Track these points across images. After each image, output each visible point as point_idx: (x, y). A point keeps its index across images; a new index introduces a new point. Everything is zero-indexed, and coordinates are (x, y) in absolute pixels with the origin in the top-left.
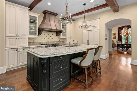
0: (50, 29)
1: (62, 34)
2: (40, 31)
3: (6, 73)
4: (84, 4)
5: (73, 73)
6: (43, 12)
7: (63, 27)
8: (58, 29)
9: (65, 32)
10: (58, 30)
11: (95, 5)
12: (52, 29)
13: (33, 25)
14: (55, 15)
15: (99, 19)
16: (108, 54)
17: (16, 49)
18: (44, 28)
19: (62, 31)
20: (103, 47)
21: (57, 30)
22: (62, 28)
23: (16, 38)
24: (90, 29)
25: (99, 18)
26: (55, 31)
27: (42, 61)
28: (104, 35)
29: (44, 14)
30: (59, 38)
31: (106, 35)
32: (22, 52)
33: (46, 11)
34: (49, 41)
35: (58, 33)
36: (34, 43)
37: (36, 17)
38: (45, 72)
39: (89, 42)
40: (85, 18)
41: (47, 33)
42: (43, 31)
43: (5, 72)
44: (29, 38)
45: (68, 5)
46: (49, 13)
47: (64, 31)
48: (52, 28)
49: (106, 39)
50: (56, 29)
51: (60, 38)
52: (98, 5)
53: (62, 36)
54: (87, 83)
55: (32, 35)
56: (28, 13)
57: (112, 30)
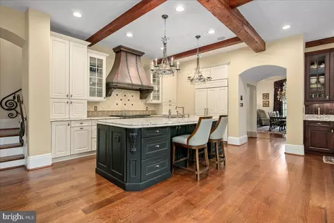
0: (129, 84)
1: (152, 94)
2: (110, 88)
3: (52, 165)
4: (198, 37)
5: (175, 160)
6: (113, 49)
7: (154, 80)
8: (144, 84)
9: (158, 91)
10: (145, 86)
11: (218, 39)
12: (133, 85)
13: (96, 76)
14: (138, 54)
15: (229, 64)
16: (246, 136)
17: (69, 123)
18: (117, 83)
19: (153, 87)
20: (228, 117)
21: (142, 85)
22: (152, 82)
23: (66, 101)
24: (208, 84)
25: (227, 62)
26: (138, 88)
27: (131, 134)
28: (238, 98)
29: (117, 53)
30: (146, 104)
31: (241, 97)
32: (79, 128)
33: (120, 47)
34: (126, 108)
35: (144, 92)
36: (96, 113)
37: (102, 60)
38: (135, 150)
39: (209, 111)
40: (198, 63)
41: (121, 93)
42: (115, 88)
43: (50, 163)
44: (89, 103)
45: (168, 42)
46: (126, 52)
47: (157, 89)
48: (134, 83)
49: (242, 105)
50: (140, 84)
51: (148, 104)
52: (224, 38)
53: (151, 99)
54: (199, 172)
55: (94, 96)
56: (88, 52)
57: (255, 87)
